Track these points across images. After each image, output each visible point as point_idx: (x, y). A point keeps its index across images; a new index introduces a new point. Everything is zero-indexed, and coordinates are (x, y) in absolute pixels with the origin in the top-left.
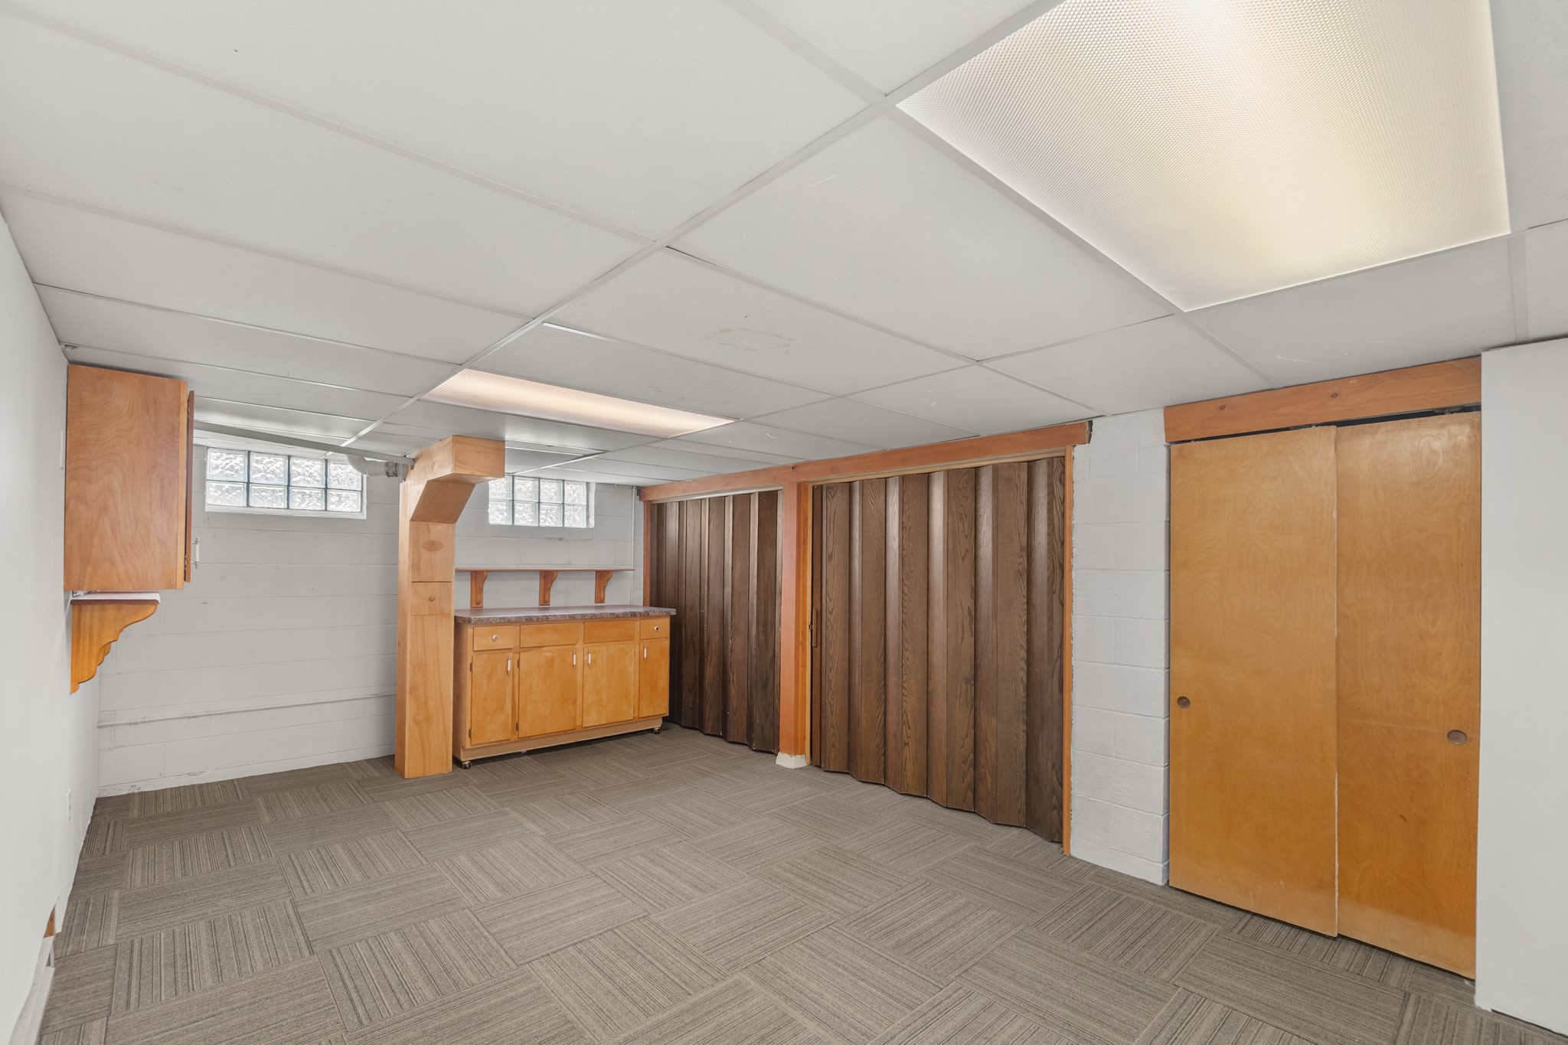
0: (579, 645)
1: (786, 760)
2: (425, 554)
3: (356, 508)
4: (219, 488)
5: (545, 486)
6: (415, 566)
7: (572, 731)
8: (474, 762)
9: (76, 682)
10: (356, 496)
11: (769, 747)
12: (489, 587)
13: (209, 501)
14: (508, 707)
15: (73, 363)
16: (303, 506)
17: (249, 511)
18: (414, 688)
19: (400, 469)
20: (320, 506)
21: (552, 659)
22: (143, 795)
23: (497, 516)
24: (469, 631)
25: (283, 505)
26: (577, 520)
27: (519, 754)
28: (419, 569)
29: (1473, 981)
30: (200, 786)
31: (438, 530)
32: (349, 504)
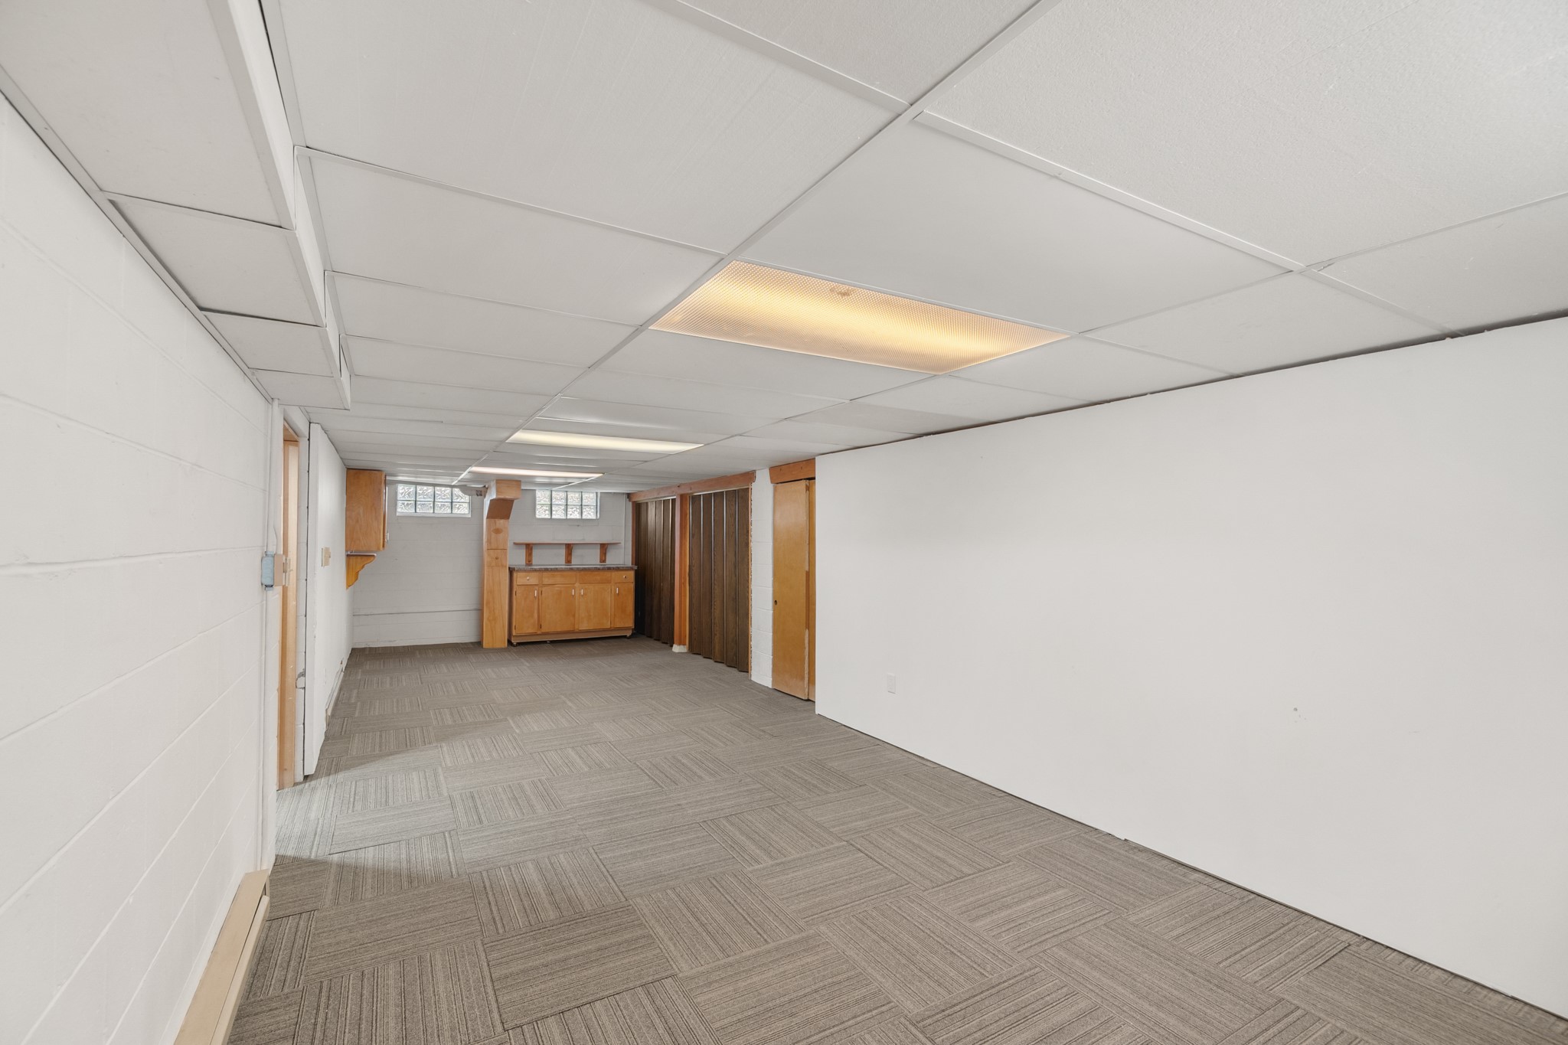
0: (577, 585)
1: (676, 648)
2: (493, 535)
3: (466, 511)
4: (403, 504)
5: (570, 495)
6: (489, 541)
7: (573, 632)
8: (519, 644)
9: (348, 586)
10: (466, 505)
11: (670, 642)
12: (535, 552)
13: (399, 510)
14: (536, 615)
15: (348, 469)
16: (441, 512)
17: (416, 515)
18: (488, 603)
19: (483, 494)
20: (449, 511)
21: (561, 592)
22: (370, 648)
23: (542, 513)
24: (515, 574)
25: (432, 511)
26: (590, 514)
27: (545, 642)
28: (490, 543)
29: (814, 702)
30: (394, 647)
31: (501, 523)
32: (463, 509)
